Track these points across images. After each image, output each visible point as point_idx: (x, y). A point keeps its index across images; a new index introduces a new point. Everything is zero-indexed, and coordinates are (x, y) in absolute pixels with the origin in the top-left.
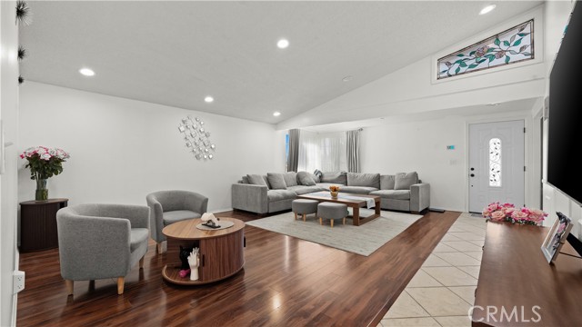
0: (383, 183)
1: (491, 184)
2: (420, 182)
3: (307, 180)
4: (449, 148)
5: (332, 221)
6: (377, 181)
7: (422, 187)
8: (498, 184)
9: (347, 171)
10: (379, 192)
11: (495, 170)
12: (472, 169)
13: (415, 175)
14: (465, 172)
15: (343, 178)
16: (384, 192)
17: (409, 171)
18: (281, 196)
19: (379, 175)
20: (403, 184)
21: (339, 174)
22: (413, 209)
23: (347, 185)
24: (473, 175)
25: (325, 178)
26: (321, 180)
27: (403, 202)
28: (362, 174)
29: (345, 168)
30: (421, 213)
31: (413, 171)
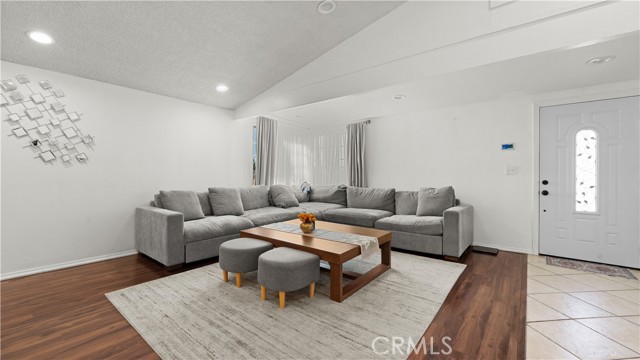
0: (400, 205)
1: (579, 208)
2: (457, 203)
3: (283, 198)
4: (507, 147)
5: (282, 296)
6: (390, 202)
7: (463, 212)
8: (592, 208)
9: (347, 185)
10: (393, 219)
11: (587, 185)
12: (545, 183)
13: (450, 191)
14: (533, 187)
15: (341, 197)
16: (401, 219)
17: (440, 185)
18: (218, 228)
19: (393, 191)
20: (431, 206)
21: (335, 189)
22: (447, 252)
23: (346, 205)
24: (545, 193)
25: (315, 196)
26: (310, 197)
27: (430, 239)
28: (370, 189)
29: (344, 181)
30: (461, 260)
31: (447, 185)
